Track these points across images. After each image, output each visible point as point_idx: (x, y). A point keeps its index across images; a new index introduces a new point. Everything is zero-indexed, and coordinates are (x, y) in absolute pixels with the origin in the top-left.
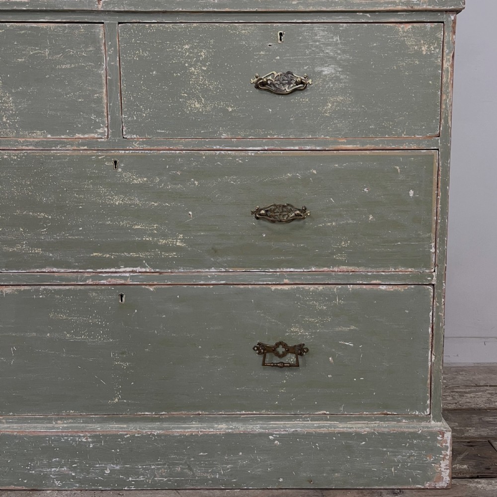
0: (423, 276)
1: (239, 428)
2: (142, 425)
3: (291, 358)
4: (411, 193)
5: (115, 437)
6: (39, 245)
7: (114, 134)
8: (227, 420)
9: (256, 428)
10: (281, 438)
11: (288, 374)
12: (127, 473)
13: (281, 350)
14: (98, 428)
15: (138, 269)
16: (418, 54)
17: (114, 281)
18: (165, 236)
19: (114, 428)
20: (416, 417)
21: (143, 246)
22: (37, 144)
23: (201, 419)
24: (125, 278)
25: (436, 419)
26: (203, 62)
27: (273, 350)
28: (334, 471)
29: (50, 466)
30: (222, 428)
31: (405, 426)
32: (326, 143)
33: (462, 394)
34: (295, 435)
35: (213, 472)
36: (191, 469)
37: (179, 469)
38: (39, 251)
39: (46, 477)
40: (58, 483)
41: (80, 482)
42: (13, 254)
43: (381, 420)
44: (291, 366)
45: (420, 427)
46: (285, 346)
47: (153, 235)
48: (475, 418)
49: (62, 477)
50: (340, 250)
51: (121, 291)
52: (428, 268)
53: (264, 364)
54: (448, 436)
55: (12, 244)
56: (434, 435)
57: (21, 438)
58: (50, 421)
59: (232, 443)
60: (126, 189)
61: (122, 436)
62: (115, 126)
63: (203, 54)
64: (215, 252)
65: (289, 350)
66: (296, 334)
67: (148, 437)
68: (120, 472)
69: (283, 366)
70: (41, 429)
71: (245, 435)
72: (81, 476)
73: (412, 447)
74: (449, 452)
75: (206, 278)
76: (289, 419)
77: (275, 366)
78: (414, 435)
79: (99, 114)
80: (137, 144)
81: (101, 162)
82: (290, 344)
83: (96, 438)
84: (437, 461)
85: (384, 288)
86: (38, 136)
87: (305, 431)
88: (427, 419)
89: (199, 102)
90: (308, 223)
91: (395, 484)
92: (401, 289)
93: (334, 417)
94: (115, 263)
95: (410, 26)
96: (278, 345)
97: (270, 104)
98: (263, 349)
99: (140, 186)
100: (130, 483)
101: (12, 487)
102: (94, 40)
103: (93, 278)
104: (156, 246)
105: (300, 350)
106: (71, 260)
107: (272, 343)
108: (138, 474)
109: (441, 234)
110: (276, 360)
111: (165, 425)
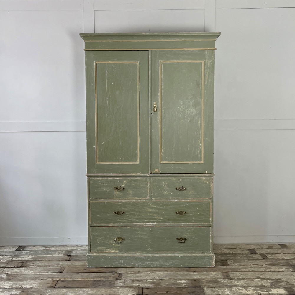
0: (209, 225)
1: (173, 255)
2: (154, 254)
3: (183, 241)
4: (206, 209)
5: (149, 256)
6: (135, 219)
7: (150, 198)
8: (170, 253)
9: (177, 255)
10: (182, 257)
11: (183, 244)
12: (151, 264)
13: (181, 239)
14: (145, 255)
15: (154, 223)
16: (206, 184)
17: (149, 226)
18: (159, 217)
19: (149, 255)
20: (208, 253)
21: (155, 219)
22: (136, 200)
23: (165, 253)
24: (151, 225)
25: (212, 253)
26: (167, 185)
27: (180, 239)
28: (192, 264)
29: (136, 262)
30: (170, 255)
31: (206, 254)
32: (190, 199)
33: (223, 250)
34: (184, 256)
35: (168, 264)
36: (163, 263)
37: (161, 263)
38: (135, 220)
39: (135, 265)
40: (137, 266)
41: (142, 266)
42: (130, 220)
43: (201, 253)
44: (183, 242)
45: (209, 255)
46: (182, 238)
47: (157, 217)
48: (225, 255)
49: (139, 265)
50: (193, 220)
51: (150, 227)
52: (210, 223)
53: (178, 242)
54: (214, 256)
55: (130, 218)
56: (211, 256)
57: (131, 257)
58: (136, 253)
59: (172, 258)
60: (152, 208)
61: (150, 256)
62: (150, 196)
63: (167, 184)
64: (168, 220)
65: (183, 239)
66: (184, 236)
67: (155, 256)
68: (150, 264)
69: (182, 242)
70: (134, 255)
71: (175, 256)
72: (142, 264)
73: (207, 259)
74: (215, 260)
75: (167, 225)
76: (183, 253)
77: (180, 242)
78: (208, 256)
79: (147, 194)
80: (154, 200)
81: (147, 203)
82: (183, 238)
83: (145, 257)
84: (212, 262)
85: (201, 227)
86: (136, 198)
87: (186, 255)
88: (210, 253)
89: (166, 192)
90: (186, 215)
91: (204, 266)
92: (205, 227)
93: (192, 253)
94: (149, 222)
95: (205, 179)
96: (181, 238)
97: (179, 192)
98: (178, 239)
99: (155, 208)
100: (152, 266)
101: (128, 267)
102: (147, 181)
103: (145, 225)
104: (157, 219)
105: (185, 239)
106: (141, 221)
107: (179, 238)
108: (153, 264)
109: (212, 217)
110: (180, 241)
111: (158, 254)
